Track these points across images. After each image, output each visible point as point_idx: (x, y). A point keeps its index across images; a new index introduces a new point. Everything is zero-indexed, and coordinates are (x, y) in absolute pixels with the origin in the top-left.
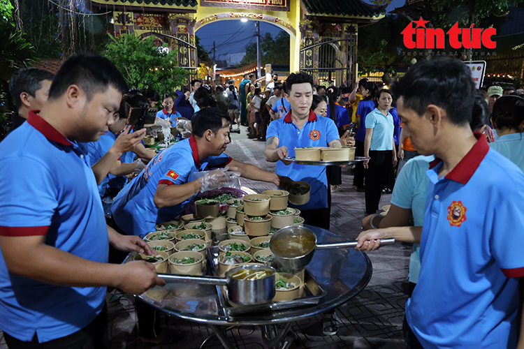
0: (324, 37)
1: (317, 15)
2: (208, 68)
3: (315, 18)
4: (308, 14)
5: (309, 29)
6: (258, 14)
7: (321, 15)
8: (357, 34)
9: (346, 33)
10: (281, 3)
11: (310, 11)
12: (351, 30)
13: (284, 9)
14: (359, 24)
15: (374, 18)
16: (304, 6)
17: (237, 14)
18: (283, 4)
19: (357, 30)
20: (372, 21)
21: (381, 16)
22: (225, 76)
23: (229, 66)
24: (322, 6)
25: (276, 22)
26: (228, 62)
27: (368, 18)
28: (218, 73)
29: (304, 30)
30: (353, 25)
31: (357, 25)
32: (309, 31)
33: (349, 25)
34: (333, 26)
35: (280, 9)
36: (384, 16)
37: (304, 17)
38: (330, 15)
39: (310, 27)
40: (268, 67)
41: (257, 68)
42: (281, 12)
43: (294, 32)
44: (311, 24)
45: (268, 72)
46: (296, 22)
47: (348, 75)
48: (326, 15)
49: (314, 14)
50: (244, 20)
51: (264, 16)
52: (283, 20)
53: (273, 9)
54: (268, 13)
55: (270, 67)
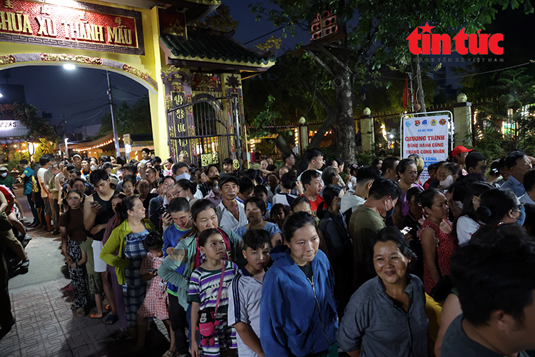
0: (198, 92)
1: (187, 58)
2: (51, 143)
3: (184, 63)
4: (173, 57)
5: (177, 80)
6: (93, 57)
7: (192, 59)
8: (241, 87)
9: (227, 86)
10: (130, 43)
11: (176, 52)
12: (233, 82)
13: (135, 52)
14: (243, 75)
15: (263, 65)
16: (165, 45)
17: (54, 55)
18: (134, 44)
19: (240, 82)
20: (260, 70)
21: (271, 64)
22: (79, 151)
23: (84, 139)
24: (192, 48)
25: (124, 69)
26: (83, 134)
27: (255, 65)
28: (70, 148)
29: (168, 81)
30: (235, 76)
31: (240, 76)
32: (177, 83)
33: (230, 75)
34: (209, 77)
35: (129, 51)
36: (274, 64)
37: (167, 62)
38: (205, 59)
39: (177, 76)
40: (126, 138)
41: (114, 140)
42: (132, 56)
43: (155, 85)
44: (180, 73)
45: (127, 142)
46: (157, 71)
47: (236, 142)
48: (200, 60)
49: (182, 58)
50: (69, 67)
51: (104, 60)
52: (134, 67)
53: (118, 50)
54: (110, 56)
55: (129, 138)
